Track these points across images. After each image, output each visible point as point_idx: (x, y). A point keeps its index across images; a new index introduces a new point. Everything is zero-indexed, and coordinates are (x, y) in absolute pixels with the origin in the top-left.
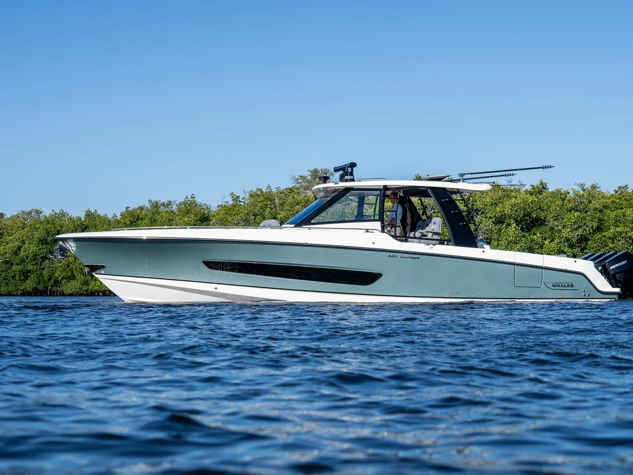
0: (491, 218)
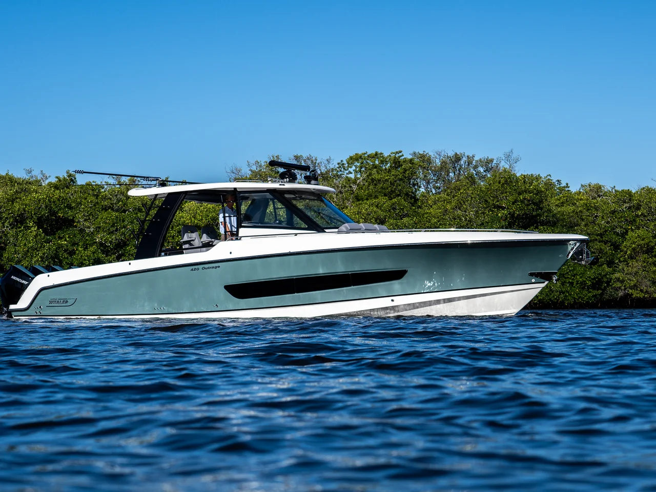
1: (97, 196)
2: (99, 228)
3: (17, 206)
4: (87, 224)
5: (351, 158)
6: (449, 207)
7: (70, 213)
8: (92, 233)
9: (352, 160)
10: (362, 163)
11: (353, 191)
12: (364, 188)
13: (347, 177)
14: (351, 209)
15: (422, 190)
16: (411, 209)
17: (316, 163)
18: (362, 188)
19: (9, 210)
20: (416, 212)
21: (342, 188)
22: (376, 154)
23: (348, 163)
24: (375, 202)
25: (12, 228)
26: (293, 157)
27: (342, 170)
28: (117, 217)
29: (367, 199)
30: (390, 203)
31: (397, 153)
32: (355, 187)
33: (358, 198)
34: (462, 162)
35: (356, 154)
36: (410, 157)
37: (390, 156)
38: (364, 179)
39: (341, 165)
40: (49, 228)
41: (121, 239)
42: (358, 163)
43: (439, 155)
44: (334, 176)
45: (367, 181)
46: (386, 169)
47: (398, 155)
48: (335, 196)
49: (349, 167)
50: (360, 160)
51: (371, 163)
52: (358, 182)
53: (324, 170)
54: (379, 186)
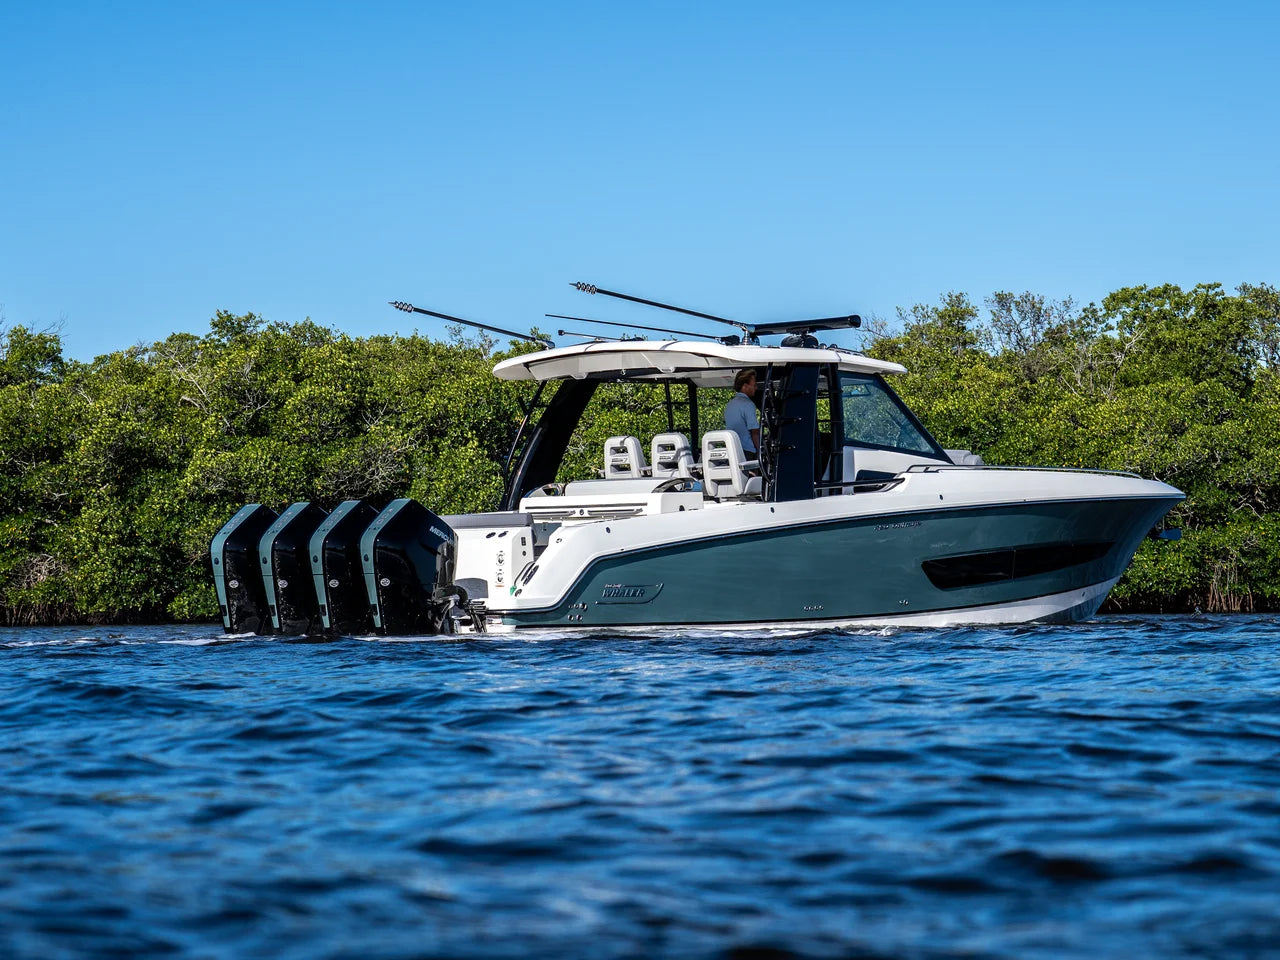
0: (410, 425)
3: (431, 401)
5: (1113, 297)
8: (582, 455)
9: (1115, 301)
10: (1137, 308)
11: (1116, 365)
12: (1139, 360)
13: (1104, 337)
14: (1111, 404)
15: (1263, 363)
16: (1238, 402)
17: (1040, 309)
18: (1135, 359)
19: (415, 408)
20: (1247, 408)
21: (1093, 360)
22: (1166, 289)
23: (1107, 308)
24: (1163, 388)
25: (422, 445)
26: (993, 297)
27: (1093, 322)
28: (632, 423)
29: (1147, 383)
30: (1193, 391)
31: (1210, 287)
32: (1119, 358)
35: (1123, 289)
36: (1237, 295)
37: (1195, 291)
38: (1140, 342)
39: (1091, 311)
40: (495, 446)
42: (1128, 307)
44: (1077, 336)
45: (1145, 346)
46: (1186, 321)
47: (1211, 293)
48: (1078, 376)
49: (1107, 315)
50: (1133, 302)
51: (1156, 309)
52: (1127, 346)
53: (1056, 322)
54: (1175, 356)
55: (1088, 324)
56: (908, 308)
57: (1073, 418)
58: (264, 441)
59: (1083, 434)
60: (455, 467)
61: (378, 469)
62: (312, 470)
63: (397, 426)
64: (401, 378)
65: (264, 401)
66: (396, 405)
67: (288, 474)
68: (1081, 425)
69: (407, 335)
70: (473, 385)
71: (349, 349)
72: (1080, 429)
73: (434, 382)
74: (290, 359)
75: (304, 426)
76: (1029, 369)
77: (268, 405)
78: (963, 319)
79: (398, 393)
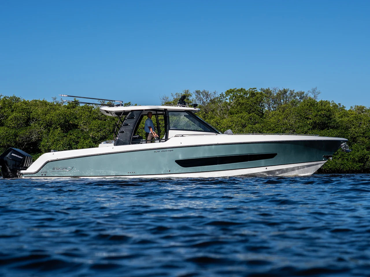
1: (90, 112)
2: (92, 129)
4: (85, 127)
5: (228, 91)
6: (280, 118)
7: (76, 121)
8: (88, 132)
9: (228, 92)
10: (234, 94)
11: (228, 109)
12: (234, 108)
13: (225, 101)
14: (227, 119)
15: (266, 109)
16: (260, 119)
17: (208, 94)
18: (233, 107)
19: (44, 119)
20: (262, 121)
21: (222, 108)
22: (242, 89)
23: (226, 94)
24: (240, 115)
25: (45, 129)
26: (195, 92)
27: (222, 98)
28: (101, 123)
29: (236, 114)
30: (248, 116)
31: (253, 89)
32: (229, 107)
33: (231, 113)
34: (288, 94)
35: (230, 89)
36: (260, 91)
37: (249, 90)
38: (235, 103)
39: (222, 95)
40: (64, 129)
41: (103, 135)
42: (232, 94)
43: (275, 90)
44: (218, 101)
46: (247, 98)
47: (253, 90)
48: (218, 112)
49: (226, 96)
50: (233, 93)
51: (239, 94)
52: (231, 104)
53: (212, 98)
54: (243, 107)
55: (221, 98)
56: (174, 94)
57: (217, 123)
58: (3, 128)
59: (220, 127)
60: (54, 135)
61: (33, 135)
62: (16, 135)
63: (39, 124)
64: (40, 111)
65: (3, 117)
66: (39, 118)
67: (10, 137)
68: (219, 125)
69: (41, 100)
70: (59, 113)
71: (25, 103)
72: (219, 126)
73: (49, 112)
74: (10, 106)
75: (14, 124)
76: (206, 110)
77: (4, 118)
78: (188, 97)
79: (39, 115)
